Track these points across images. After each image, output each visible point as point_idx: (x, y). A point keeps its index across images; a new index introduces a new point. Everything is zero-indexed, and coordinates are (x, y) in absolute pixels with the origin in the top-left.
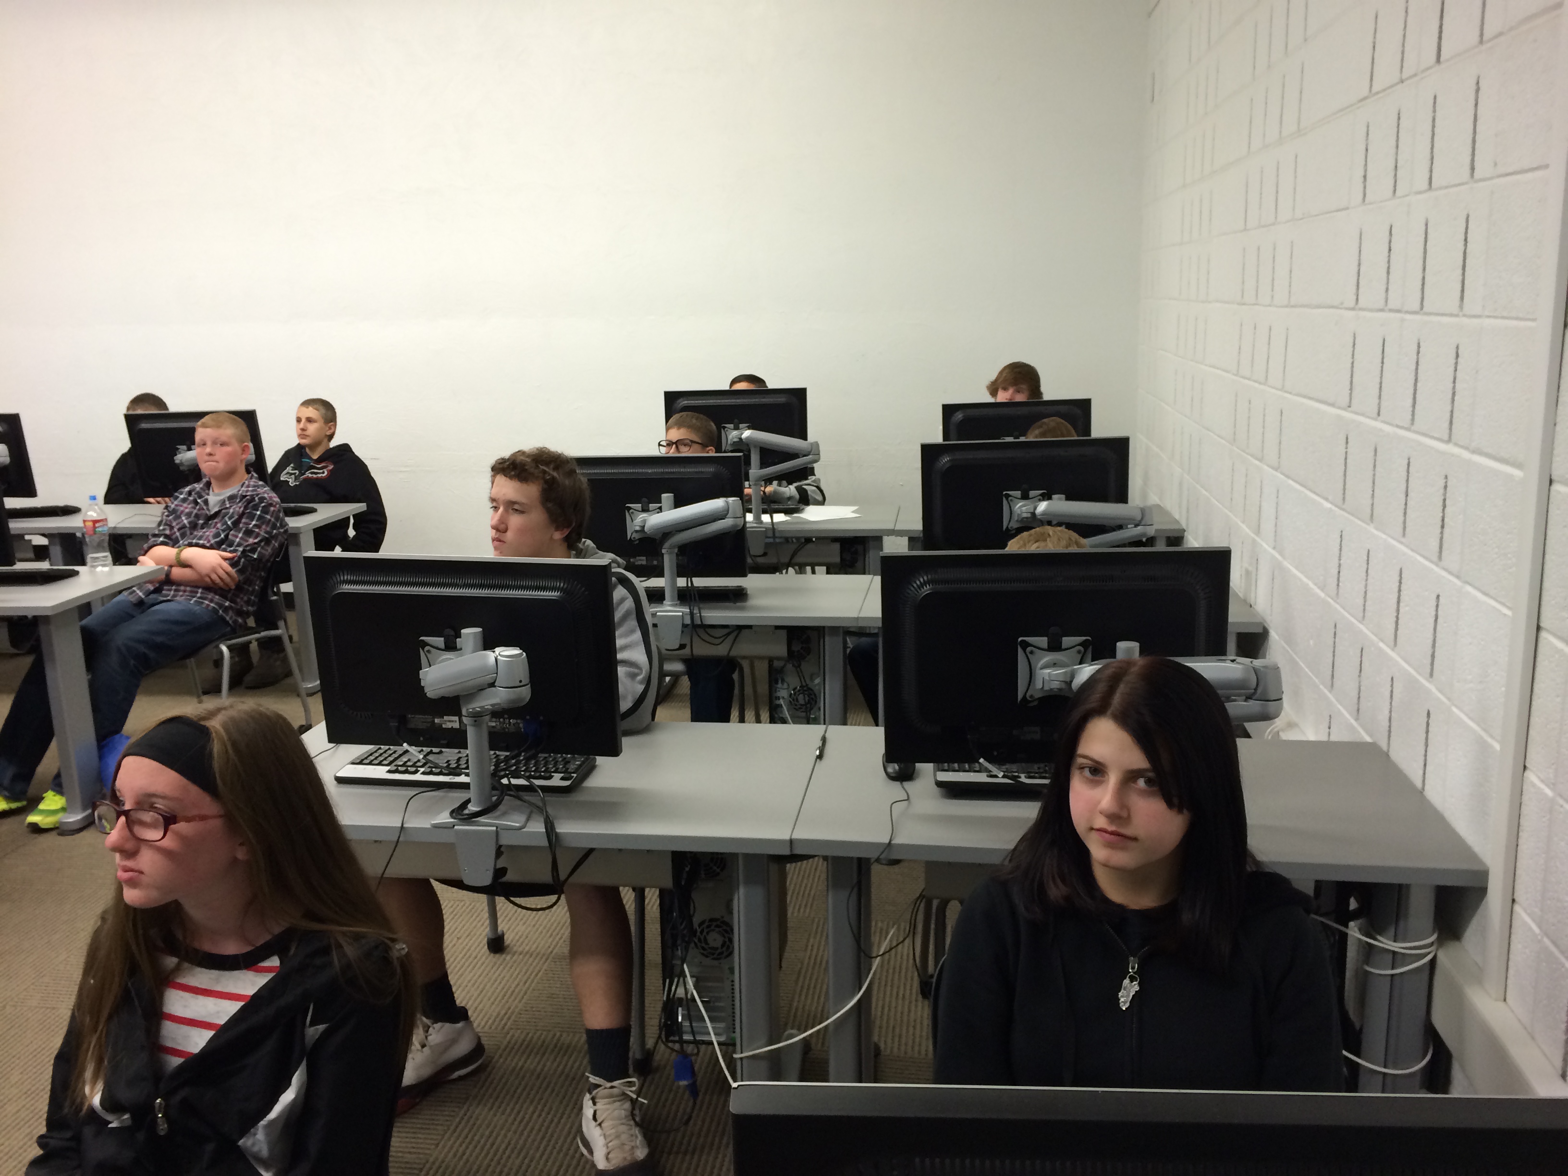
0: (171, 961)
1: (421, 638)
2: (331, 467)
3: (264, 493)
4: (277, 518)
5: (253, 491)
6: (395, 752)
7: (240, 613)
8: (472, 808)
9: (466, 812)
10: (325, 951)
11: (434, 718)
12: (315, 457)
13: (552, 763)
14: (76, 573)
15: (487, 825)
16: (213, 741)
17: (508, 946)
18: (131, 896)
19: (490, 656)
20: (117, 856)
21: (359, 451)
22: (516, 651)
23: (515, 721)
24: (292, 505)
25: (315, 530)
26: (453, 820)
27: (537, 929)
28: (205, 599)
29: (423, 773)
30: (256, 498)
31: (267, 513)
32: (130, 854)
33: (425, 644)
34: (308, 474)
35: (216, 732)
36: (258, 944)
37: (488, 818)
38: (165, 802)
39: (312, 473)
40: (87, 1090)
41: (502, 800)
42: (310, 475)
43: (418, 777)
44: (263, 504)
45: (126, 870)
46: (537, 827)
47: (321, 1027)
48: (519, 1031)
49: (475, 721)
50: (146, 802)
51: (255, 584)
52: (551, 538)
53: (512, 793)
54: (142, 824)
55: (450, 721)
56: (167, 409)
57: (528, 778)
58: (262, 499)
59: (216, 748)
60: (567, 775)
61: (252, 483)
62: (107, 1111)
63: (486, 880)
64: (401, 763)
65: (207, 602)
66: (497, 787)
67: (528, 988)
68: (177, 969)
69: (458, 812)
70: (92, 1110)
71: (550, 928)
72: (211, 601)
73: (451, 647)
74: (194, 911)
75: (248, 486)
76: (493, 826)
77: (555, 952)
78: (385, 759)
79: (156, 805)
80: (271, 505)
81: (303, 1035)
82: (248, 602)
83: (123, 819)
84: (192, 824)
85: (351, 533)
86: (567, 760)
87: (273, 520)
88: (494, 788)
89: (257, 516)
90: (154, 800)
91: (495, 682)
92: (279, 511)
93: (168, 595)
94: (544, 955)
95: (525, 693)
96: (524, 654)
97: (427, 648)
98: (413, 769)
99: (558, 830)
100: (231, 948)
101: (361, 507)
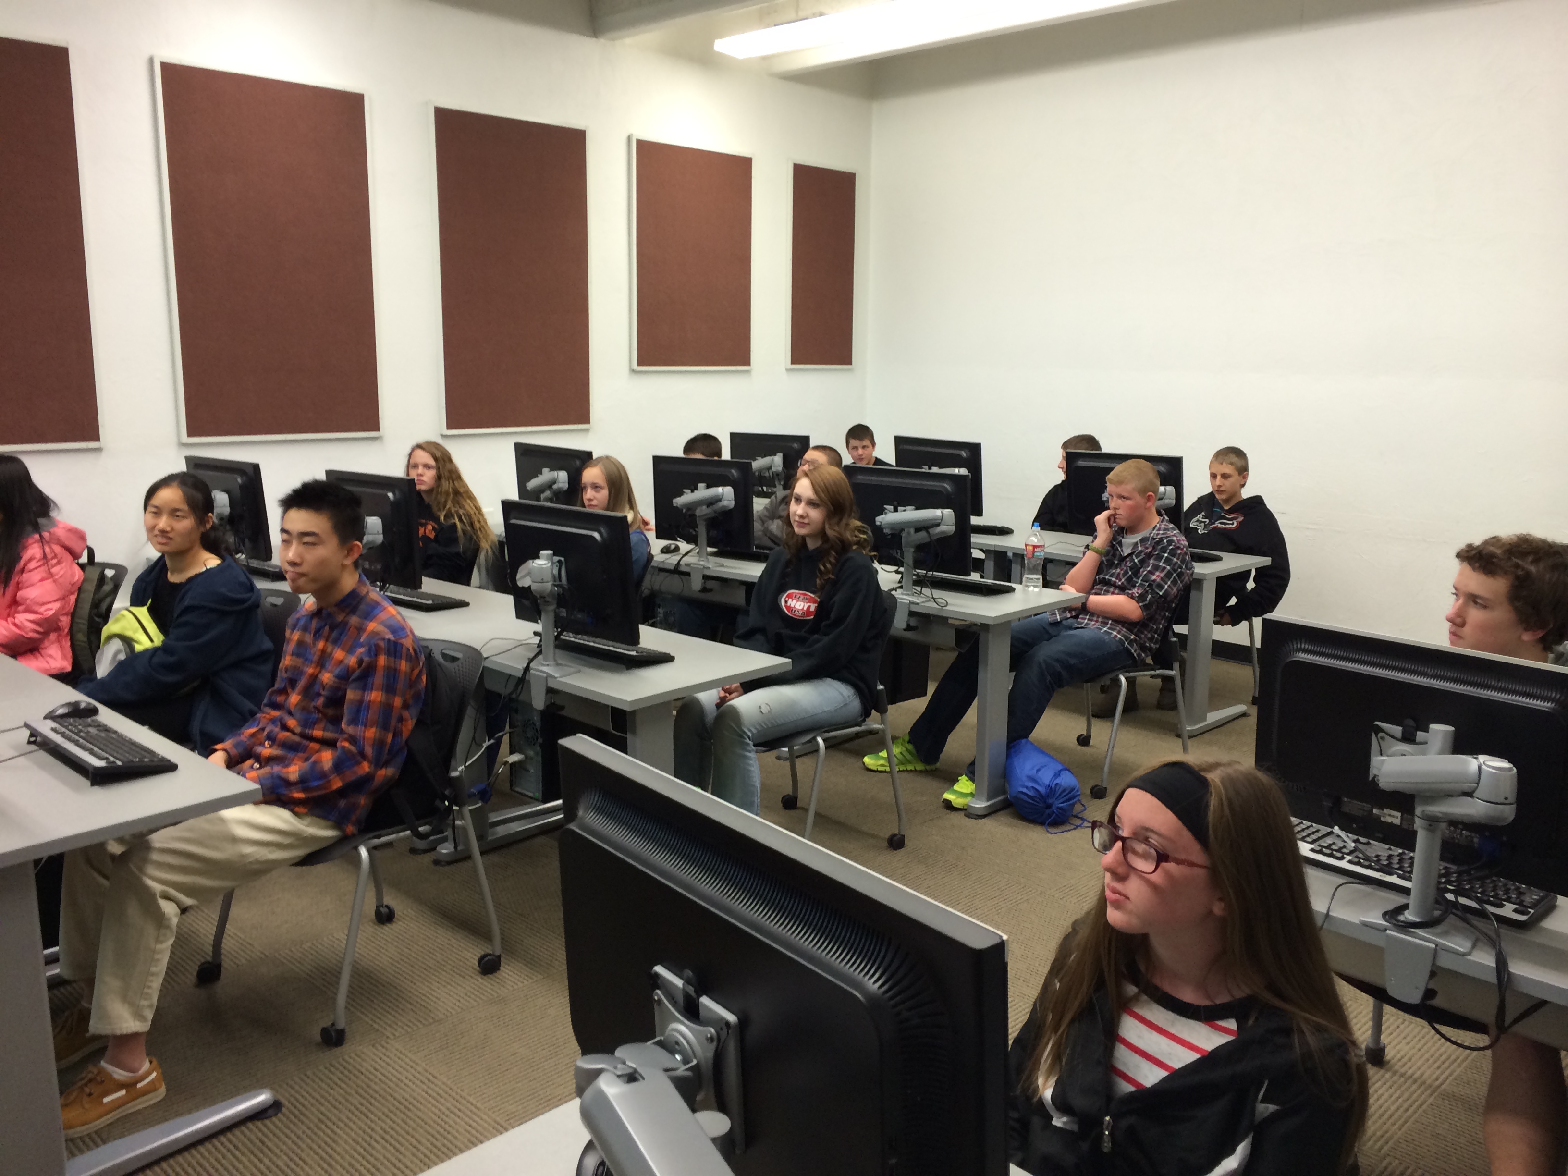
0: (1131, 990)
1: (1376, 723)
2: (1241, 519)
3: (1174, 535)
4: (1183, 561)
5: (1162, 534)
6: (1318, 831)
7: (1143, 648)
8: (1409, 916)
9: (1401, 918)
10: (1287, 1032)
11: (1372, 807)
12: (1226, 508)
13: (1503, 889)
14: (1011, 590)
15: (1425, 939)
16: (1211, 795)
17: (1389, 1062)
18: (1114, 916)
19: (1472, 763)
20: (1108, 875)
21: (1271, 504)
22: (1504, 764)
23: (1468, 834)
24: (1201, 551)
25: (1218, 579)
26: (1384, 923)
27: (1423, 1056)
28: (1114, 630)
29: (1350, 862)
30: (1165, 541)
31: (1174, 556)
32: (1121, 878)
33: (1379, 730)
34: (1218, 524)
35: (1214, 786)
36: (1218, 1002)
37: (1428, 933)
38: (1160, 840)
39: (1221, 523)
40: (1040, 1081)
41: (1445, 919)
42: (1219, 525)
43: (1344, 864)
44: (1171, 547)
45: (1115, 891)
46: (1485, 959)
47: (1272, 1108)
48: (1397, 1161)
49: (1430, 825)
50: (1142, 834)
51: (1160, 623)
52: (1520, 638)
53: (1458, 913)
54: (1135, 853)
55: (1390, 815)
56: (1099, 448)
57: (1479, 901)
58: (1170, 542)
59: (1213, 802)
60: (1521, 908)
61: (1163, 526)
62: (1056, 1108)
63: (1415, 997)
64: (1325, 845)
65: (1115, 633)
66: (1440, 900)
67: (1410, 1117)
68: (1136, 998)
69: (1392, 915)
70: (1041, 1102)
71: (1438, 1059)
72: (1119, 632)
73: (1408, 738)
74: (1161, 948)
75: (1159, 530)
76: (1433, 943)
77: (1443, 1087)
78: (1308, 835)
79: (1151, 840)
80: (1179, 548)
81: (1254, 1109)
82: (1151, 640)
83: (1119, 844)
84: (1181, 867)
85: (1251, 585)
86: (1521, 890)
87: (1179, 562)
88: (1437, 902)
89: (1164, 558)
90: (1150, 834)
91: (1474, 792)
92: (1186, 554)
93: (1082, 623)
94: (1430, 1086)
95: (1509, 813)
96: (1515, 769)
97: (1381, 734)
98: (1339, 855)
99: (1511, 970)
100: (1188, 995)
101: (1266, 561)
